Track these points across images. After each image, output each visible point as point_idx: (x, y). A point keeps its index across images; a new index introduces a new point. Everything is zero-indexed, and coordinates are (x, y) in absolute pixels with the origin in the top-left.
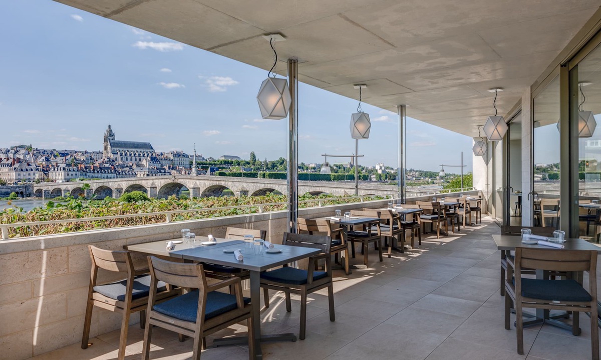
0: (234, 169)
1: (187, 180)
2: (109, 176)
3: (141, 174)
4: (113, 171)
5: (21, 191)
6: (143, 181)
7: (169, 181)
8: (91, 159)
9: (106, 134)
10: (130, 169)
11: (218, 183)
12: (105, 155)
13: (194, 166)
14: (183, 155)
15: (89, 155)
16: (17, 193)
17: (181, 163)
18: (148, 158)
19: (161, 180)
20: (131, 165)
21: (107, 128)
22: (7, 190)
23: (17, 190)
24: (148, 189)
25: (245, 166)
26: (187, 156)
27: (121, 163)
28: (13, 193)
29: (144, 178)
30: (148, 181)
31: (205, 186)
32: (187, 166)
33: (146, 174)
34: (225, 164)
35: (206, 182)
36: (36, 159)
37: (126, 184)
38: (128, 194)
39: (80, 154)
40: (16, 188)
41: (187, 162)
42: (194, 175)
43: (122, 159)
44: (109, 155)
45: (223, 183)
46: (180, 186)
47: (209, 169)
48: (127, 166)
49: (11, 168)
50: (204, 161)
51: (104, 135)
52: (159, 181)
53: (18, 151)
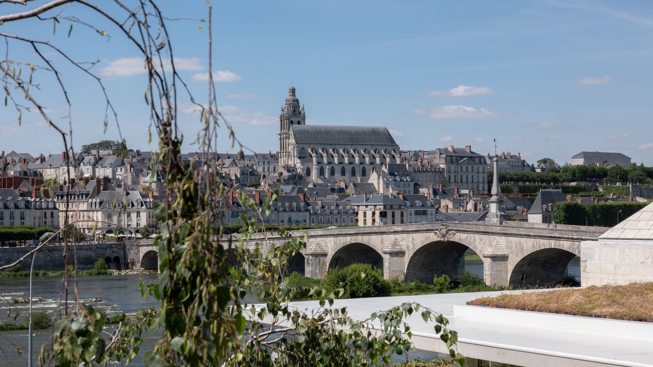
0: (608, 190)
1: (477, 236)
2: (293, 219)
3: (367, 216)
4: (302, 204)
5: (115, 255)
6: (374, 237)
7: (433, 237)
8: (253, 173)
9: (286, 110)
10: (341, 198)
11: (552, 244)
12: (282, 161)
13: (494, 198)
14: (471, 158)
15: (247, 162)
16: (108, 260)
17: (464, 180)
18: (384, 168)
19: (415, 235)
20: (343, 185)
21: (287, 96)
22: (89, 253)
23: (108, 253)
24: (383, 255)
25: (641, 181)
26: (480, 157)
27: (320, 182)
28: (101, 261)
29: (376, 230)
30: (385, 236)
31: (522, 250)
32: (481, 188)
33: (378, 213)
34: (582, 178)
35: (523, 240)
36: (138, 176)
37: (335, 243)
38: (340, 272)
39: (228, 162)
40: (106, 249)
41: (481, 176)
42: (495, 220)
43: (321, 172)
44: (291, 163)
45: (565, 245)
46: (461, 249)
47: (539, 194)
48: (333, 190)
49: (94, 200)
50: (527, 171)
51: (280, 113)
52: (410, 235)
53: (100, 159)
